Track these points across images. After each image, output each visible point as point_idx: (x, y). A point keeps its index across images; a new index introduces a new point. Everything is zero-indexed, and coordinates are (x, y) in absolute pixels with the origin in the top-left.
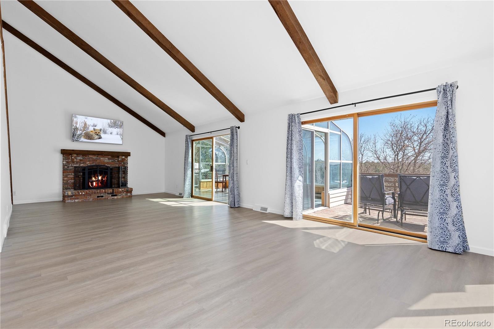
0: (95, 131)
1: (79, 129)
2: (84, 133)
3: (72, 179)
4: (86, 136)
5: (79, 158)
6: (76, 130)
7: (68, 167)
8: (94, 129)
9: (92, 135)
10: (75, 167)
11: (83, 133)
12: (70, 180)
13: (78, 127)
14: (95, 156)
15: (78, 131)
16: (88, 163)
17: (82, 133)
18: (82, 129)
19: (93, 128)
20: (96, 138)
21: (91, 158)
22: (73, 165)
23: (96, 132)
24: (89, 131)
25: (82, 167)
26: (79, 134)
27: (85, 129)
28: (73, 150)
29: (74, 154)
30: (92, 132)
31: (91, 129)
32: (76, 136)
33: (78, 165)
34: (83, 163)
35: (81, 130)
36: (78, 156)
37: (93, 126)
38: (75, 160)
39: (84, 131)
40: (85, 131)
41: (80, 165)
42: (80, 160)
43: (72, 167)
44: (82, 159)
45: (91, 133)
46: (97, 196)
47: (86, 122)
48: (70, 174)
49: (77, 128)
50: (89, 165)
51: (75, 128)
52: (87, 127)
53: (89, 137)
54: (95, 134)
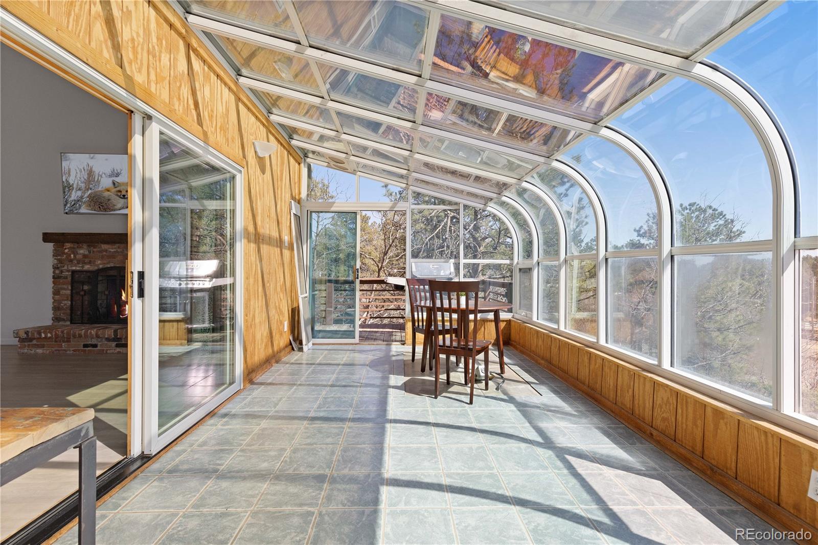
0: (118, 189)
1: (75, 186)
2: (88, 197)
3: (67, 300)
4: (92, 204)
5: (81, 251)
6: (67, 189)
7: (62, 272)
8: (114, 184)
9: (109, 200)
10: (73, 272)
11: (86, 195)
12: (65, 300)
13: (71, 182)
14: (114, 247)
15: (73, 193)
16: (99, 262)
17: (82, 197)
18: (83, 185)
19: (110, 180)
20: (119, 206)
21: (106, 251)
22: (71, 267)
23: (120, 191)
24: (100, 189)
25: (87, 272)
26: (75, 200)
27: (91, 186)
28: (63, 234)
29: (68, 242)
30: (108, 191)
31: (106, 183)
32: (68, 205)
33: (79, 267)
34: (90, 263)
35: (80, 189)
36: (80, 247)
37: (110, 176)
38: (72, 256)
39: (88, 190)
40: (90, 191)
41: (83, 267)
42: (85, 256)
43: (68, 271)
44: (87, 253)
45: (106, 194)
47: (91, 169)
48: (65, 286)
49: (69, 184)
50: (101, 266)
51: (66, 186)
52: (96, 179)
53: (102, 206)
54: (116, 197)
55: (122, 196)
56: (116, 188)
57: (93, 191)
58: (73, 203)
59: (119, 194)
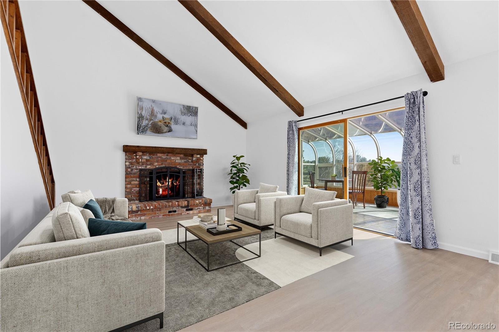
0: (165, 121)
1: (145, 117)
2: (151, 124)
3: (136, 187)
4: (153, 129)
5: (145, 157)
6: (141, 119)
7: (132, 170)
8: (163, 118)
9: (161, 127)
10: (141, 170)
11: (150, 123)
12: (135, 188)
13: (143, 115)
14: (165, 155)
15: (144, 121)
16: (156, 164)
17: (148, 124)
18: (149, 117)
20: (165, 131)
21: (160, 157)
22: (138, 167)
23: (165, 123)
24: (157, 120)
25: (149, 170)
27: (152, 118)
28: (138, 146)
29: (139, 152)
30: (160, 122)
31: (160, 116)
32: (141, 128)
33: (144, 167)
34: (150, 165)
35: (147, 120)
36: (145, 155)
37: (162, 114)
38: (140, 160)
39: (151, 120)
40: (152, 121)
41: (146, 167)
42: (147, 160)
43: (137, 169)
44: (148, 158)
45: (160, 123)
46: (168, 211)
47: (153, 108)
48: (135, 179)
50: (157, 166)
51: (140, 117)
52: (155, 115)
53: (157, 130)
54: (164, 125)
55: (166, 126)
56: (164, 120)
57: (153, 121)
58: (144, 127)
59: (165, 124)
